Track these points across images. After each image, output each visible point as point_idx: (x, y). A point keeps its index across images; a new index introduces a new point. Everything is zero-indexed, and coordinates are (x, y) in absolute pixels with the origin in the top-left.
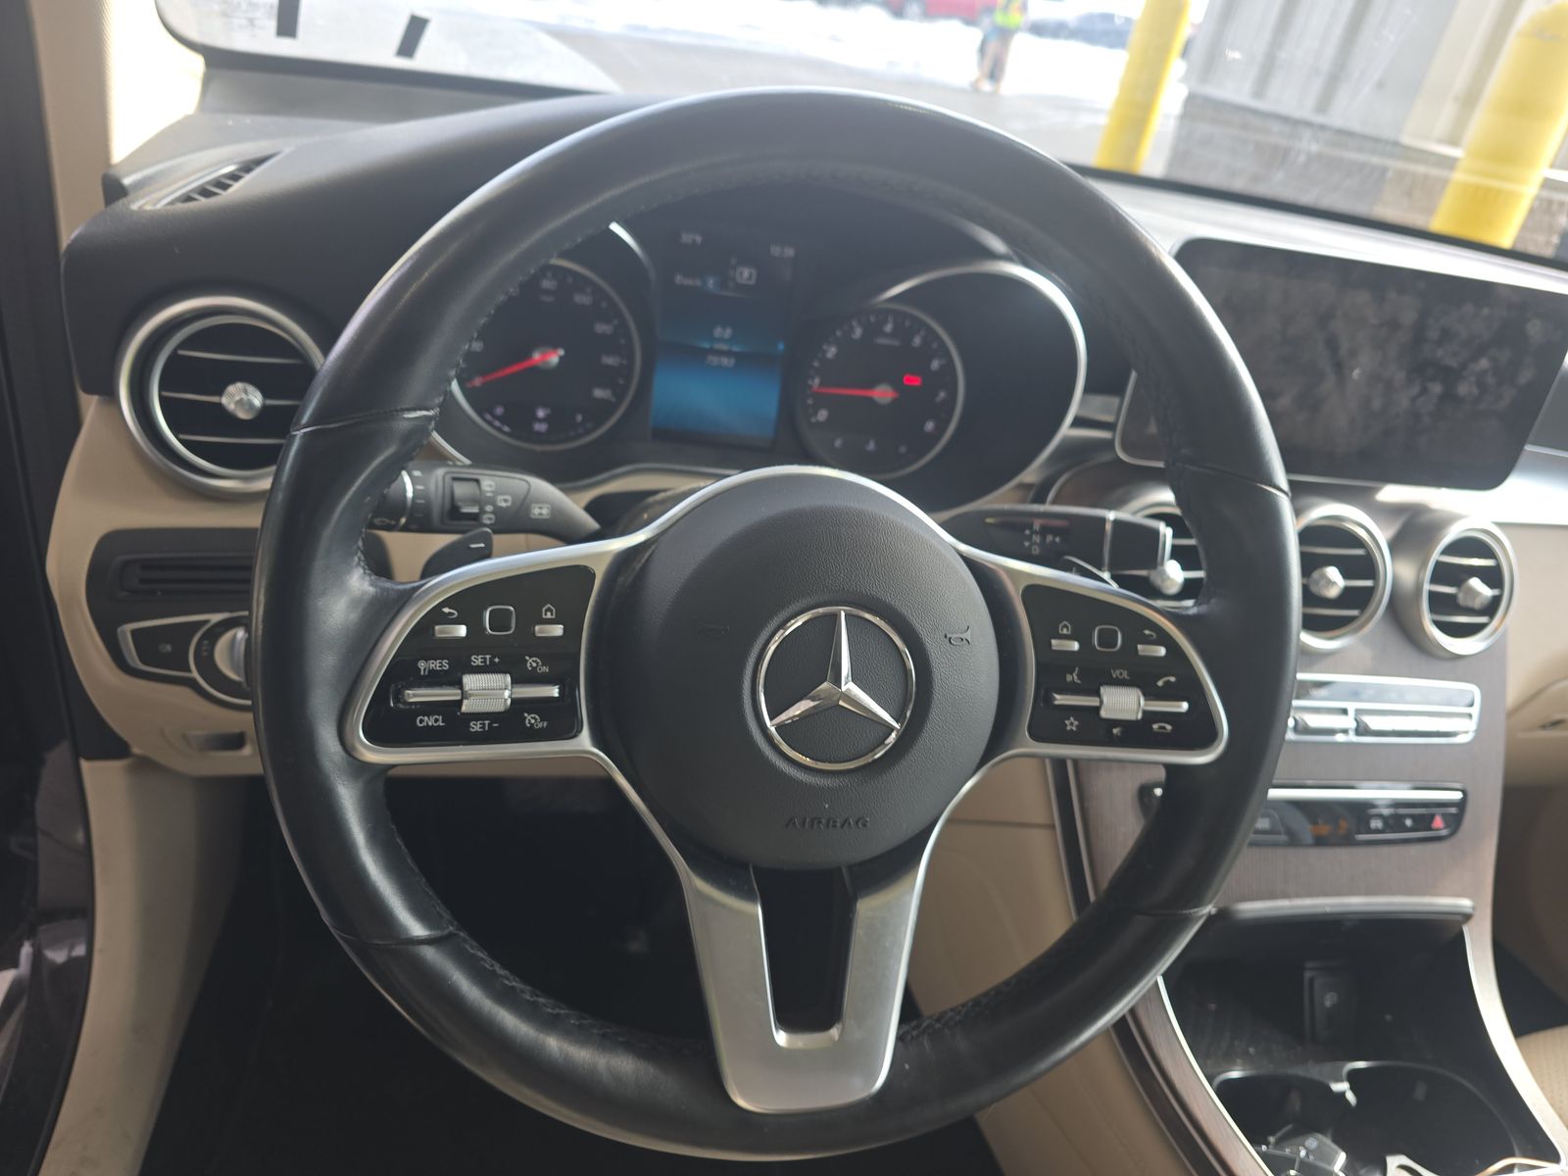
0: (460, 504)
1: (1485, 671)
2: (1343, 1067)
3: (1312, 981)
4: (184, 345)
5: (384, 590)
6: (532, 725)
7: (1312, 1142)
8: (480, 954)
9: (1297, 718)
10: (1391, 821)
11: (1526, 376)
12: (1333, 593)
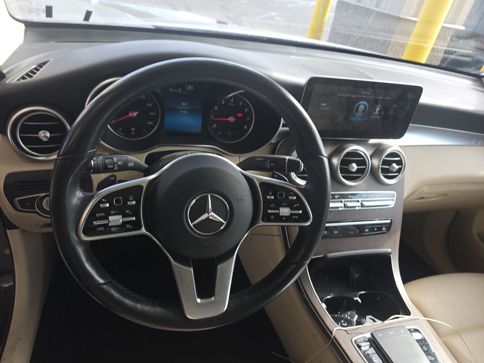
0: (107, 165)
1: (398, 188)
2: (358, 293)
3: (352, 271)
4: (25, 121)
5: (86, 195)
6: (128, 228)
7: (349, 313)
8: (119, 285)
9: (345, 204)
10: (371, 229)
11: (407, 108)
12: (354, 170)
